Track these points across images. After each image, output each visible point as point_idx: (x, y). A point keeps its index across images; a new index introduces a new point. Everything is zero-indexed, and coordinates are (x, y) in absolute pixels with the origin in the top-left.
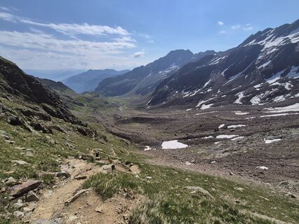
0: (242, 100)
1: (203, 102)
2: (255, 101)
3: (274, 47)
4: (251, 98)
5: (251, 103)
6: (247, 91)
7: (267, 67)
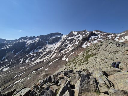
0: (22, 62)
1: (3, 67)
2: (27, 61)
3: (29, 43)
4: (25, 60)
5: (26, 62)
6: (24, 58)
7: (28, 49)
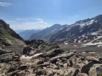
0: (76, 41)
1: (65, 42)
2: (79, 42)
3: (83, 26)
4: (78, 41)
6: (77, 39)
7: (81, 32)
